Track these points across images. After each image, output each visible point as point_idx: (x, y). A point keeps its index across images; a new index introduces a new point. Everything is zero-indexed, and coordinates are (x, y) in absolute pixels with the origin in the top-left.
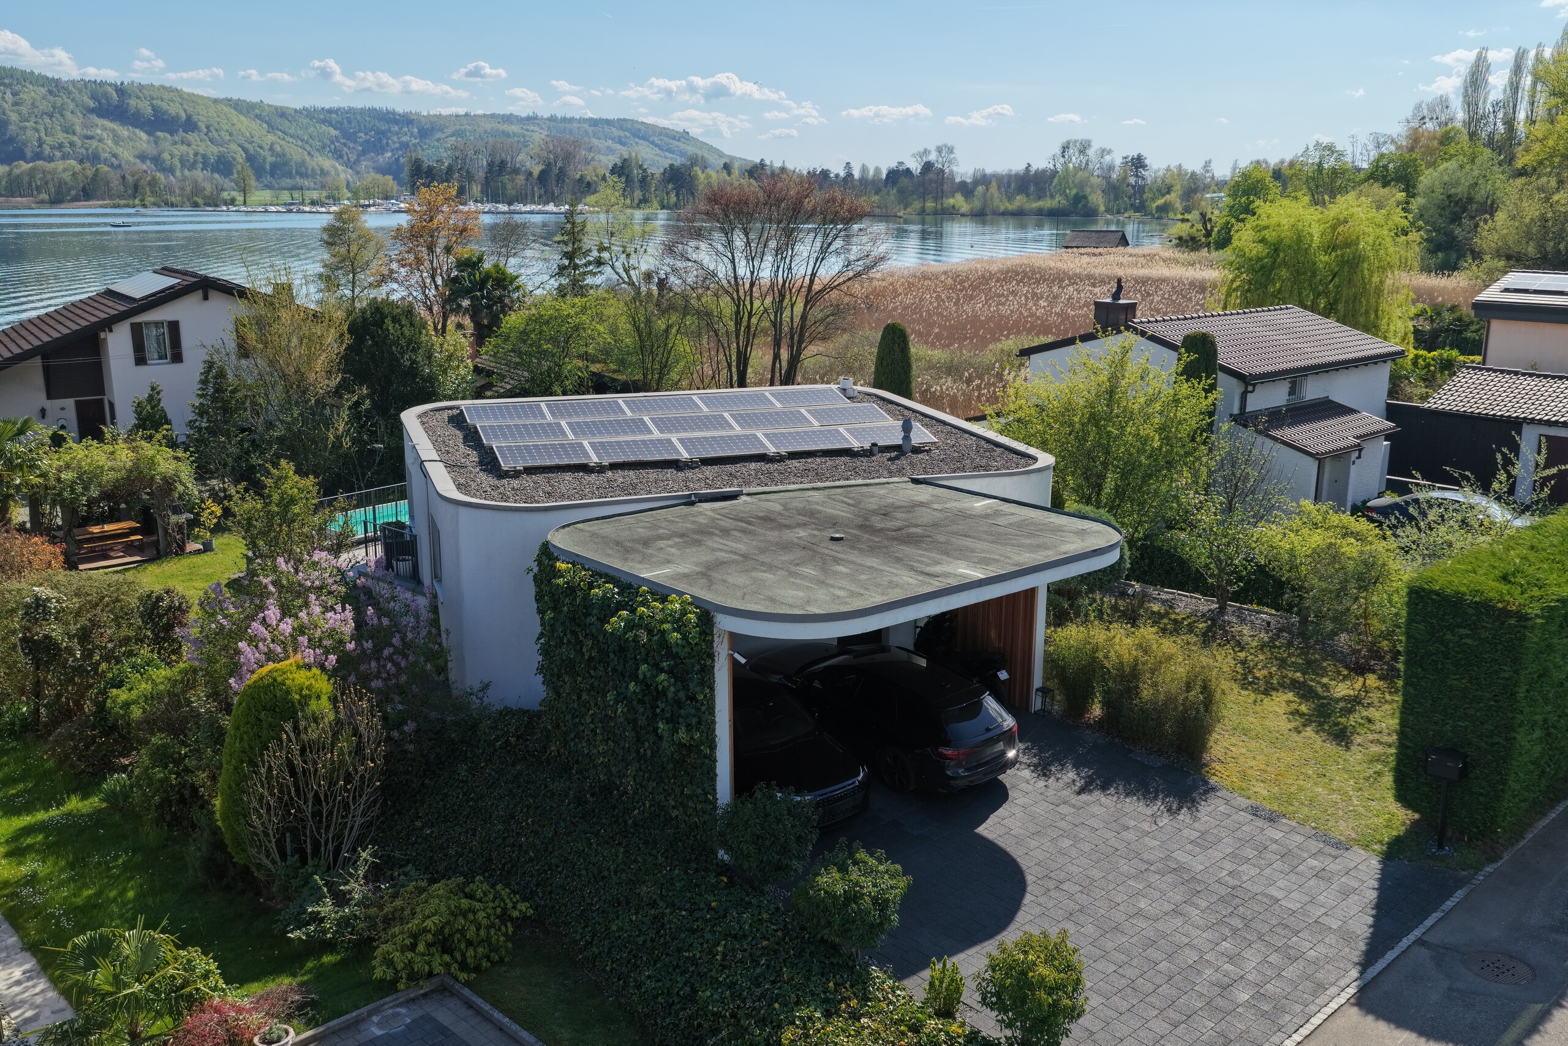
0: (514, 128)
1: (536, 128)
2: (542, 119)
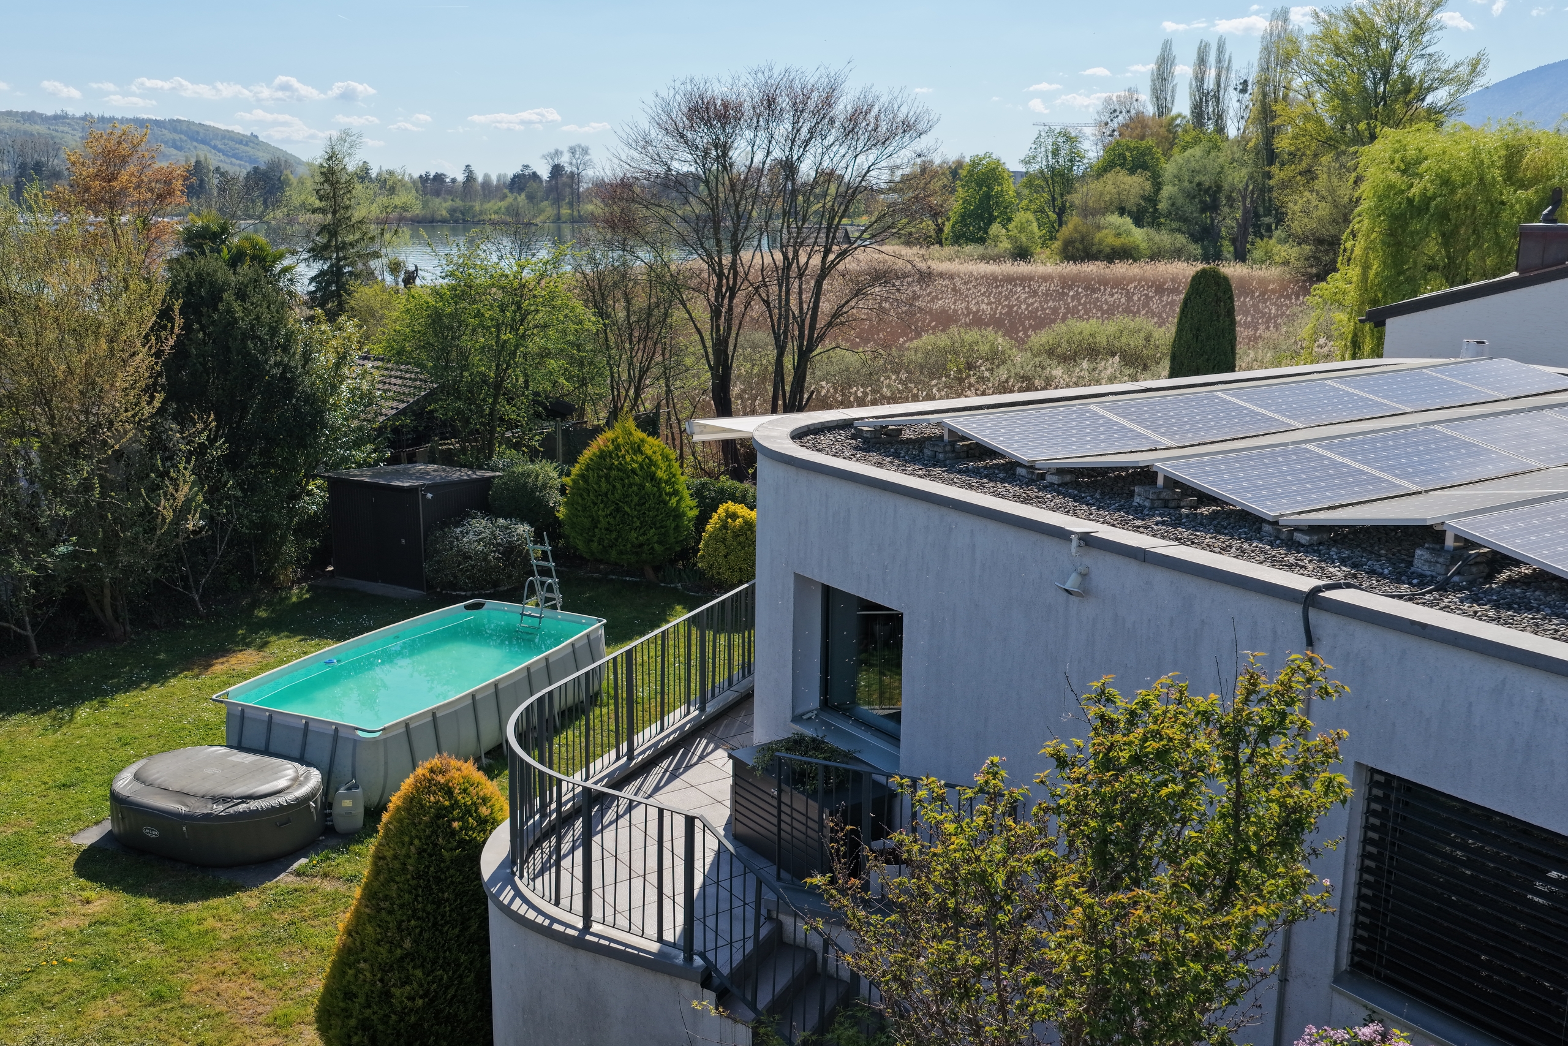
0: (39, 128)
1: (66, 129)
2: (73, 118)
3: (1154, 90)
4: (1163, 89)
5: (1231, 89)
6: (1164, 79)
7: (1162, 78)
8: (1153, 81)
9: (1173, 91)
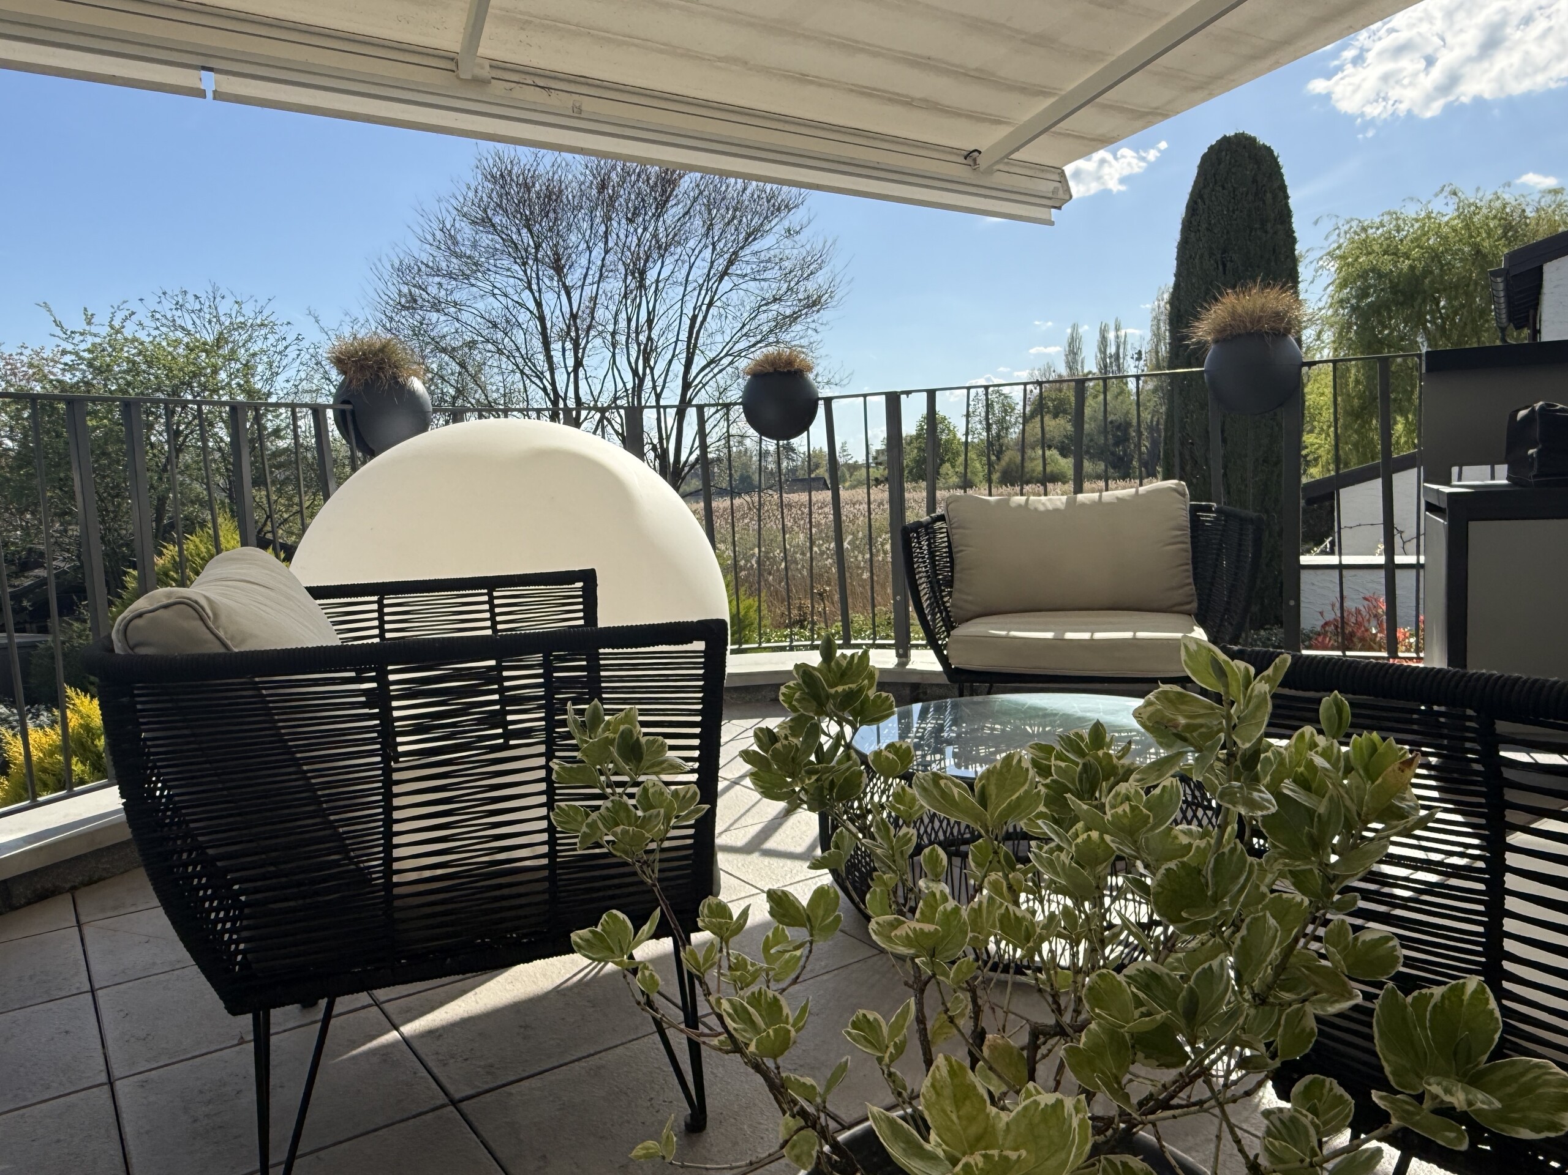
3: (1068, 363)
4: (1075, 361)
5: (1128, 358)
6: (1075, 354)
7: (1073, 353)
8: (1066, 356)
9: (1082, 362)
